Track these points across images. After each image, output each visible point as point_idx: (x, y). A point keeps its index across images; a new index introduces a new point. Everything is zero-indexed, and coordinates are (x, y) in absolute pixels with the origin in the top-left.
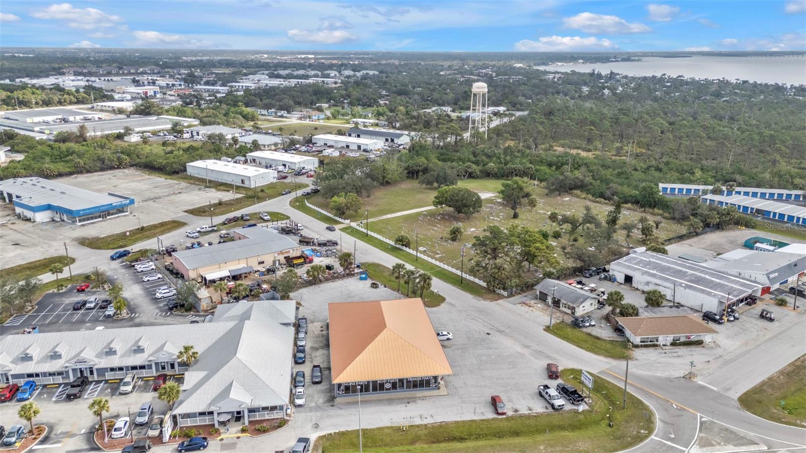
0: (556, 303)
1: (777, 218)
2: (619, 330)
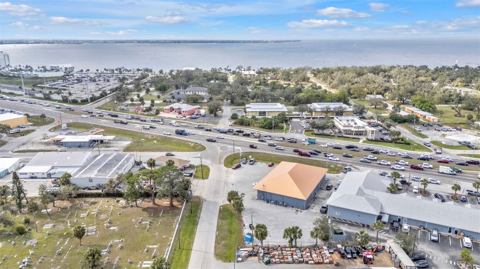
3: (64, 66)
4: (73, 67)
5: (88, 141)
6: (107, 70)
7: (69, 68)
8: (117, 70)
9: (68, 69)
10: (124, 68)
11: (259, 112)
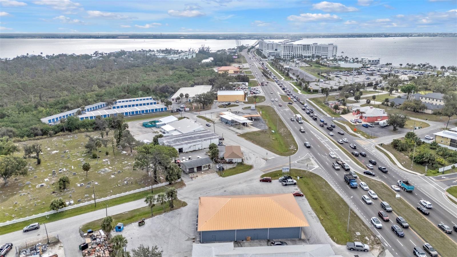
0: (199, 168)
1: (131, 114)
2: (231, 162)
3: (369, 59)
4: (378, 61)
5: (230, 120)
6: (410, 65)
7: (373, 61)
8: (419, 65)
9: (371, 61)
10: (428, 64)
11: (451, 139)
